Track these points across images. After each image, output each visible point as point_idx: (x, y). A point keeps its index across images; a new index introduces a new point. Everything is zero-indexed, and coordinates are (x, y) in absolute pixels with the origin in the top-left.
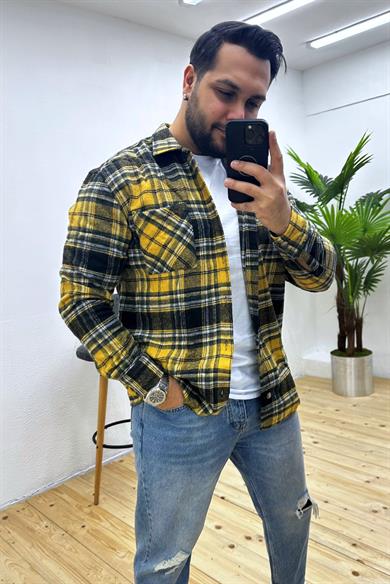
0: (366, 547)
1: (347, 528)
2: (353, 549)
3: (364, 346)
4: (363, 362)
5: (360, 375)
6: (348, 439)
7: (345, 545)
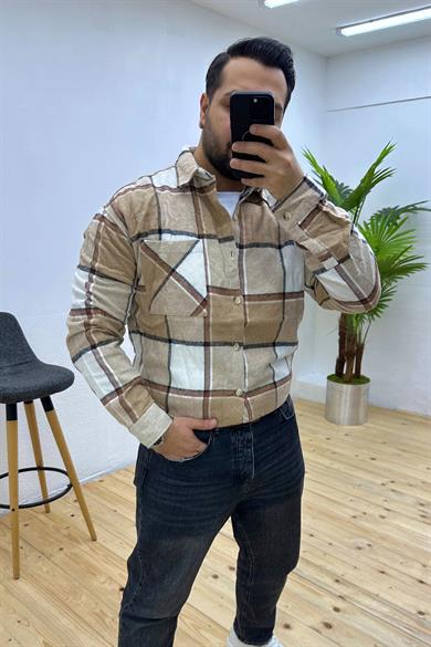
0: (348, 583)
1: (330, 563)
2: (336, 586)
4: (360, 389)
5: (355, 405)
6: (338, 470)
7: (329, 581)
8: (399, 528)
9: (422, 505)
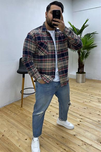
0: (83, 116)
1: (79, 112)
2: (80, 116)
3: (84, 71)
4: (83, 75)
5: (83, 78)
7: (78, 115)
8: (94, 104)
9: (98, 99)
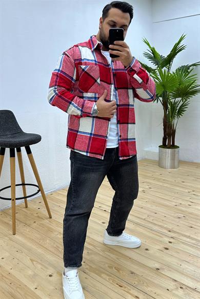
0: (175, 232)
2: (169, 233)
3: (175, 144)
6: (166, 187)
8: (198, 209)
